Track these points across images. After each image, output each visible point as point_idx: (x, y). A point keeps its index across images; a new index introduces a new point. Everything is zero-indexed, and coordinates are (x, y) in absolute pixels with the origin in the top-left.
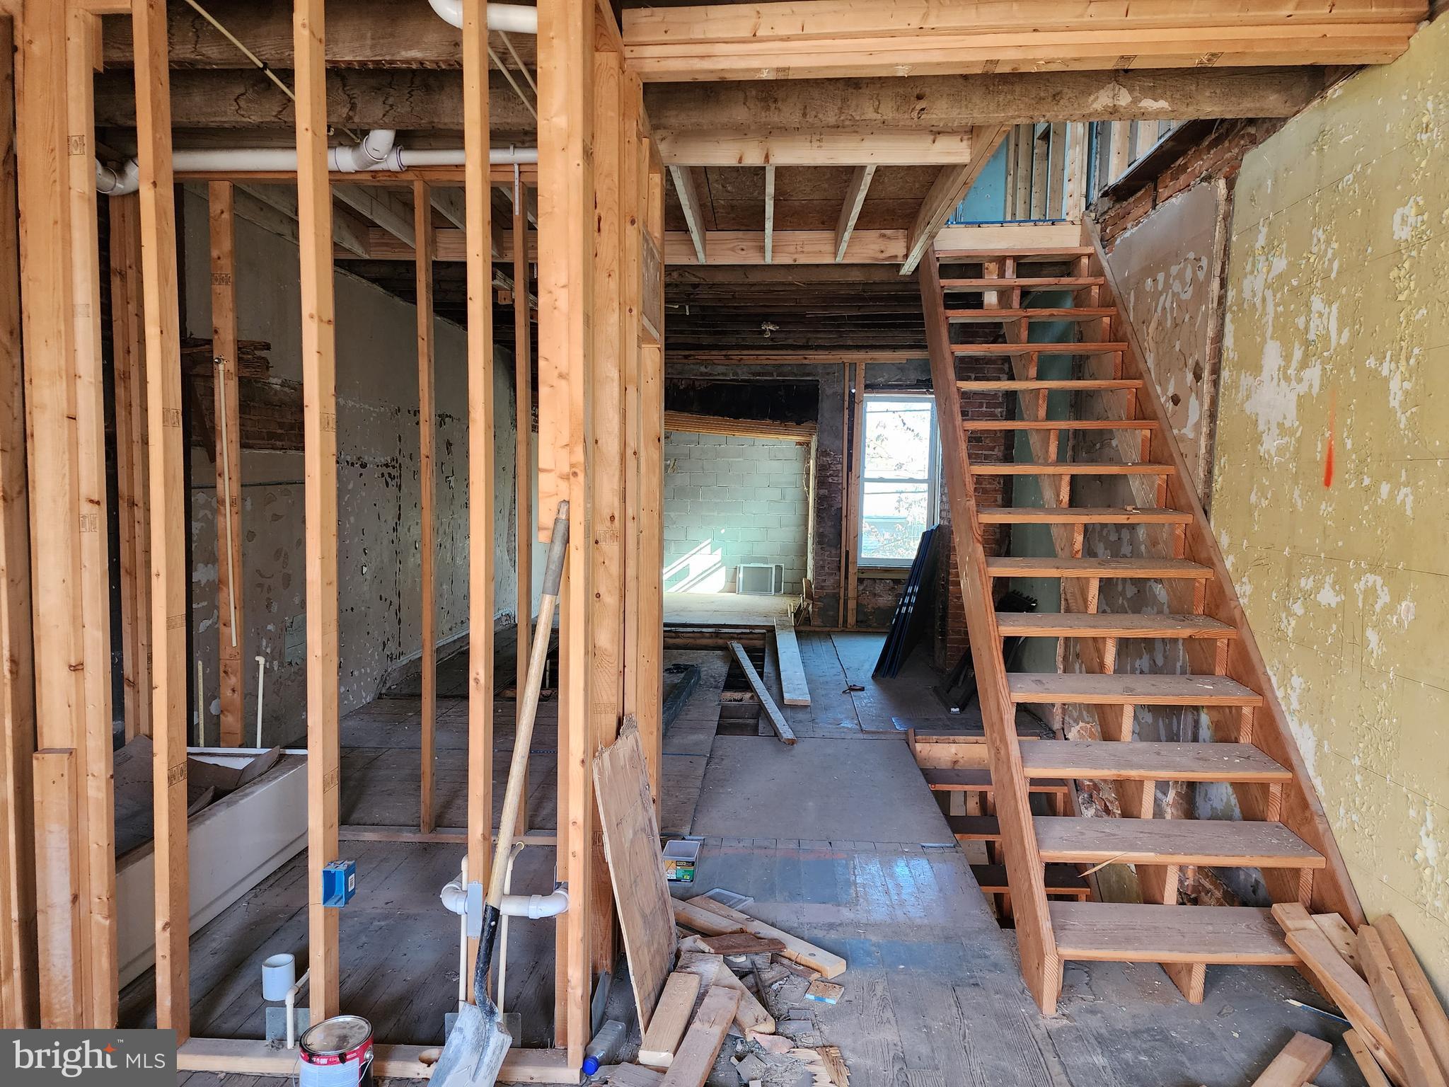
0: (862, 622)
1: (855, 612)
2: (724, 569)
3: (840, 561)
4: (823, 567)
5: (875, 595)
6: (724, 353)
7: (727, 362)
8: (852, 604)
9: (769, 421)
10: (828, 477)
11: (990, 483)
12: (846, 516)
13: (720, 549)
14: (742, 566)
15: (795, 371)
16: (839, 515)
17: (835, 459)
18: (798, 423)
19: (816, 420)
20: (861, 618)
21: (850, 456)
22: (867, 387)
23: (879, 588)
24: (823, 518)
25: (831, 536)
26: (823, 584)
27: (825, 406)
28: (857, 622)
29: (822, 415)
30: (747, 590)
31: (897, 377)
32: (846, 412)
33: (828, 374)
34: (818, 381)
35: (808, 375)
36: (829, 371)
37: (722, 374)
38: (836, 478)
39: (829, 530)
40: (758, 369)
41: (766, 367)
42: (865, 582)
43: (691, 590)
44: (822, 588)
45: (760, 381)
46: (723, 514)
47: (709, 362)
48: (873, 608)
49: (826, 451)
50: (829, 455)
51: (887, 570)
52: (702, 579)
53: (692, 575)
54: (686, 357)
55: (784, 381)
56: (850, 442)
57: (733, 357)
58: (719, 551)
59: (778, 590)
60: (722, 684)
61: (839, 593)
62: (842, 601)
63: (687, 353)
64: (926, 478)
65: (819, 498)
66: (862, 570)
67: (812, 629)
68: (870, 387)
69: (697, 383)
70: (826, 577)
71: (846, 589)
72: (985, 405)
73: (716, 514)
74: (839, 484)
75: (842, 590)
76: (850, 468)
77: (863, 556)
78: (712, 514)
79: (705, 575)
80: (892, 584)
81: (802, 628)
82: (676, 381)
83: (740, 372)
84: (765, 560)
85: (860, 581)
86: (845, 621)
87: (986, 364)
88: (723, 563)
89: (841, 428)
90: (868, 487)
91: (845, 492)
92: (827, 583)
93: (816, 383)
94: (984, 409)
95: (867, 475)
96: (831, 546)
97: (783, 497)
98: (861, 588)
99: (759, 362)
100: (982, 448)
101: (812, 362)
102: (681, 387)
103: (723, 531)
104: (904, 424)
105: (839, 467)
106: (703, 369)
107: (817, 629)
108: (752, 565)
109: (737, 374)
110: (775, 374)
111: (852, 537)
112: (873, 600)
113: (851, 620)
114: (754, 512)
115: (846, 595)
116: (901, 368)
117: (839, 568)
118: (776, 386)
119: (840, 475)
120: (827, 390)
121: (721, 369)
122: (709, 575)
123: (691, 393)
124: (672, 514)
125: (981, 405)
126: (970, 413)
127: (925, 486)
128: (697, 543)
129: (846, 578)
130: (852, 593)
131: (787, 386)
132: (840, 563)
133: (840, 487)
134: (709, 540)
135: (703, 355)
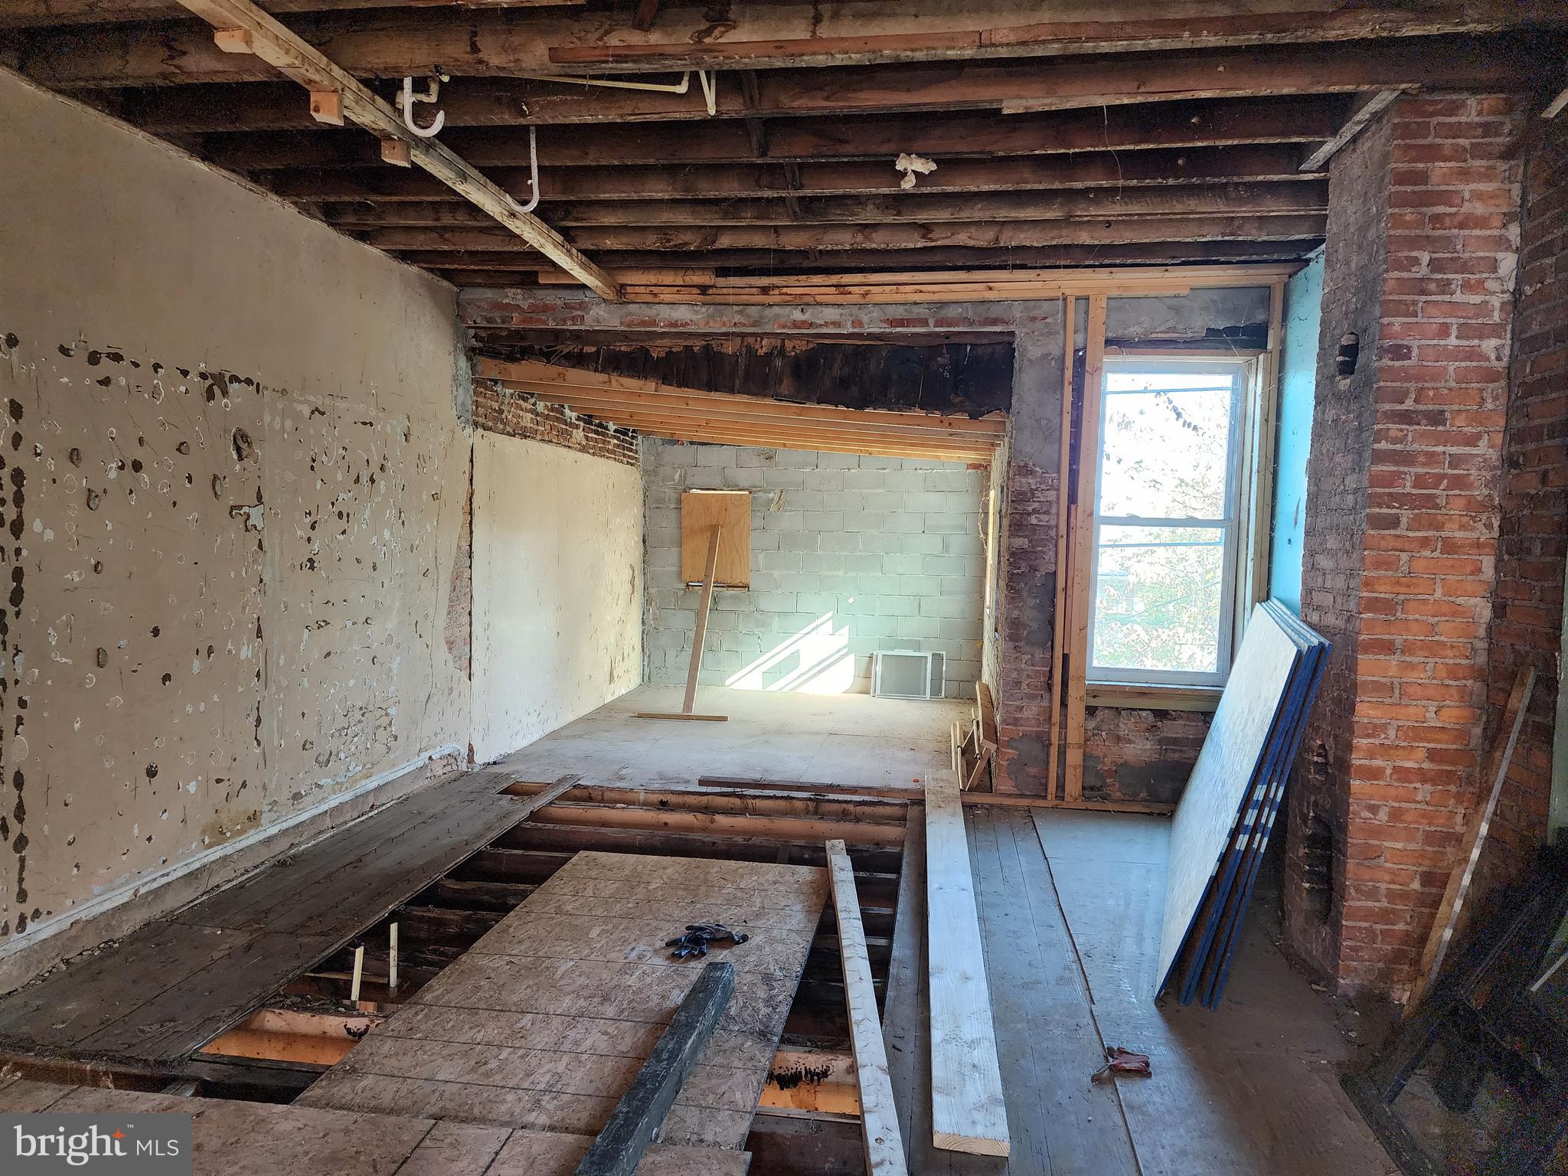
0: (1092, 788)
1: (1079, 770)
2: (852, 657)
3: (1051, 671)
4: (1018, 683)
5: (1118, 738)
6: (835, 279)
7: (840, 299)
8: (1074, 757)
9: (919, 413)
10: (1029, 514)
11: (1463, 527)
12: (1065, 589)
13: (847, 628)
14: (881, 653)
15: (970, 314)
16: (1051, 585)
17: (1043, 481)
18: (974, 416)
19: (1008, 409)
20: (1091, 781)
21: (1074, 475)
22: (1109, 342)
23: (1126, 726)
24: (1017, 592)
25: (1034, 626)
26: (1019, 715)
27: (1026, 382)
28: (1084, 788)
29: (1020, 399)
30: (886, 692)
31: (1170, 324)
32: (1068, 391)
33: (1033, 319)
34: (1012, 334)
35: (994, 322)
36: (1036, 313)
37: (833, 323)
38: (1044, 517)
39: (1031, 615)
40: (900, 312)
41: (916, 309)
42: (1099, 715)
43: (803, 689)
44: (1016, 722)
45: (904, 336)
46: (852, 574)
47: (807, 299)
48: (1114, 763)
49: (1026, 466)
50: (1031, 472)
51: (1142, 693)
52: (820, 672)
53: (804, 666)
54: (765, 290)
55: (948, 335)
56: (1075, 449)
57: (851, 289)
58: (845, 630)
59: (936, 691)
60: (778, 1027)
61: (1049, 733)
62: (1054, 751)
63: (765, 281)
64: (1222, 517)
65: (1013, 554)
66: (1094, 692)
67: (997, 800)
68: (1114, 343)
69: (789, 345)
70: (1024, 703)
71: (1064, 726)
72: (1454, 332)
73: (841, 573)
74: (1050, 527)
75: (1055, 730)
76: (1073, 499)
77: (1095, 664)
78: (835, 573)
79: (824, 666)
80: (1151, 718)
81: (976, 798)
82: (751, 340)
83: (865, 319)
84: (917, 645)
85: (1091, 711)
86: (1061, 787)
87: (1461, 226)
88: (850, 648)
89: (1056, 421)
90: (1107, 534)
91: (1062, 543)
92: (1025, 714)
93: (1007, 338)
94: (1452, 341)
95: (1103, 511)
96: (1033, 644)
97: (946, 548)
98: (1091, 724)
99: (899, 298)
100: (1445, 439)
101: (1003, 295)
102: (761, 352)
103: (851, 600)
104: (1179, 415)
105: (1051, 495)
106: (797, 315)
107: (1007, 801)
108: (896, 652)
109: (860, 324)
110: (931, 322)
111: (1075, 629)
112: (1115, 749)
113: (1073, 787)
114: (900, 571)
115: (1063, 737)
116: (1176, 306)
117: (1049, 688)
118: (934, 346)
119: (1054, 510)
120: (1030, 349)
121: (831, 314)
122: (829, 666)
123: (779, 363)
124: (776, 573)
125: (1444, 331)
126: (1415, 352)
127: (1217, 534)
128: (812, 616)
129: (1064, 704)
130: (1074, 735)
131: (952, 345)
132: (1051, 677)
133: (1053, 533)
134: (830, 614)
135: (795, 285)
